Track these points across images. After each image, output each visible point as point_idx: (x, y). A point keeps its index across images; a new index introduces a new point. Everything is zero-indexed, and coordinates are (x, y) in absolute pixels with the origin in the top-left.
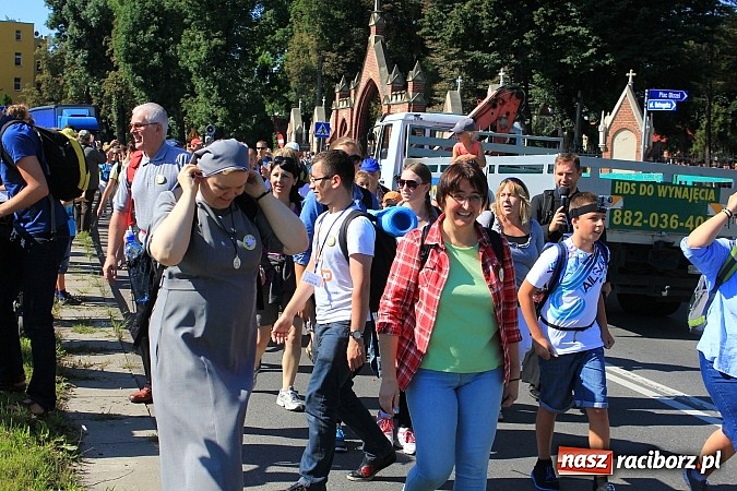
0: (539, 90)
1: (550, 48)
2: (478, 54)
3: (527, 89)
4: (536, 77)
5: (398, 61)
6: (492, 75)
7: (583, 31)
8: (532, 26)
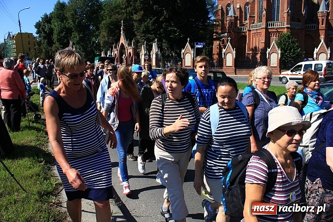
0: (165, 44)
1: (167, 33)
2: (149, 35)
3: (162, 44)
4: (164, 41)
5: (129, 38)
6: (153, 40)
7: (175, 29)
8: (162, 28)
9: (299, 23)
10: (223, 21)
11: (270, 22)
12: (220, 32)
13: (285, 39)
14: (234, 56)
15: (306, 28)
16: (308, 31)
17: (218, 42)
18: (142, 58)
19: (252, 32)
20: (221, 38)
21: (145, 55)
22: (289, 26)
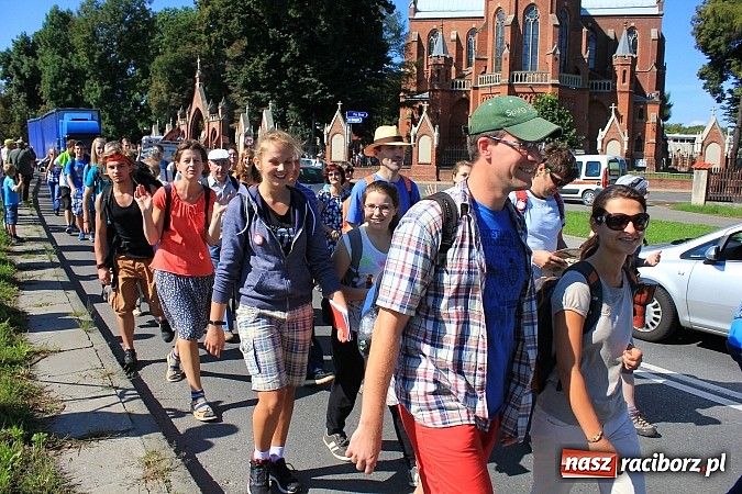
0: (293, 113)
1: (298, 89)
2: (258, 93)
3: (285, 112)
4: (290, 106)
5: (212, 97)
6: (265, 105)
7: (315, 80)
8: (286, 77)
9: (578, 77)
10: (420, 66)
11: (519, 73)
12: (414, 89)
13: (546, 109)
14: (436, 143)
15: (592, 88)
16: (596, 93)
17: (409, 111)
18: (241, 140)
19: (481, 92)
20: (416, 102)
21: (246, 136)
22: (557, 82)
